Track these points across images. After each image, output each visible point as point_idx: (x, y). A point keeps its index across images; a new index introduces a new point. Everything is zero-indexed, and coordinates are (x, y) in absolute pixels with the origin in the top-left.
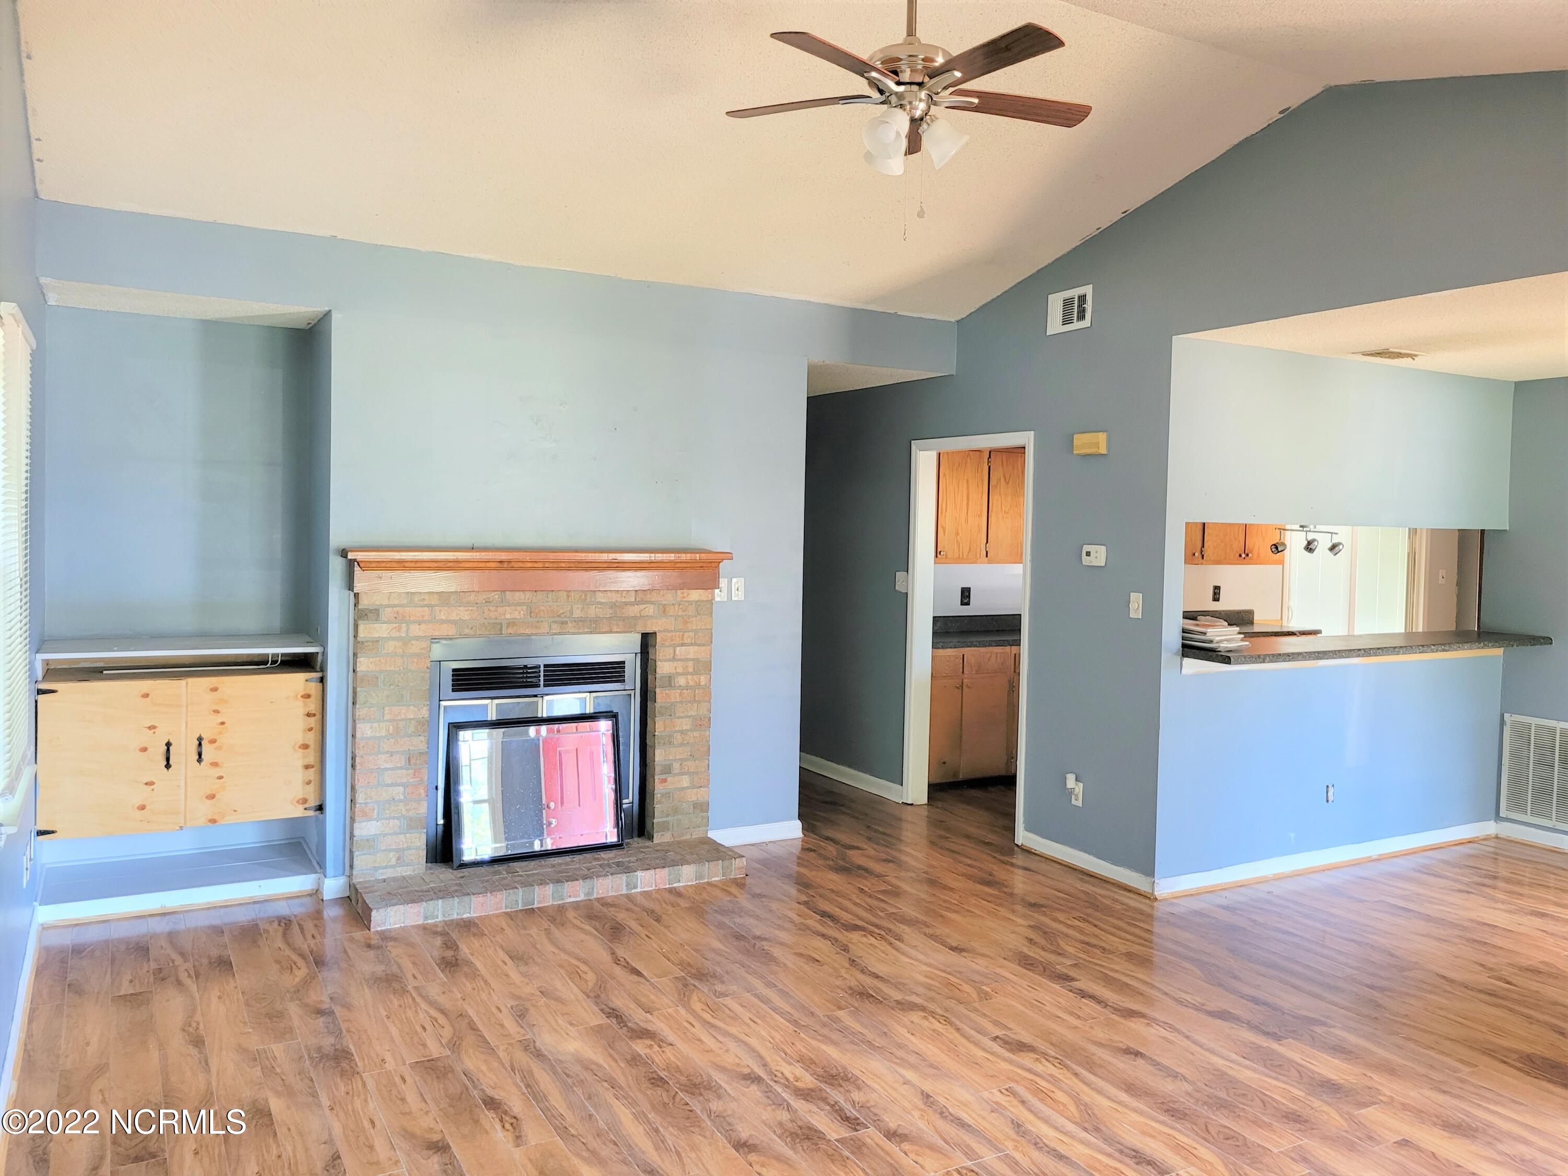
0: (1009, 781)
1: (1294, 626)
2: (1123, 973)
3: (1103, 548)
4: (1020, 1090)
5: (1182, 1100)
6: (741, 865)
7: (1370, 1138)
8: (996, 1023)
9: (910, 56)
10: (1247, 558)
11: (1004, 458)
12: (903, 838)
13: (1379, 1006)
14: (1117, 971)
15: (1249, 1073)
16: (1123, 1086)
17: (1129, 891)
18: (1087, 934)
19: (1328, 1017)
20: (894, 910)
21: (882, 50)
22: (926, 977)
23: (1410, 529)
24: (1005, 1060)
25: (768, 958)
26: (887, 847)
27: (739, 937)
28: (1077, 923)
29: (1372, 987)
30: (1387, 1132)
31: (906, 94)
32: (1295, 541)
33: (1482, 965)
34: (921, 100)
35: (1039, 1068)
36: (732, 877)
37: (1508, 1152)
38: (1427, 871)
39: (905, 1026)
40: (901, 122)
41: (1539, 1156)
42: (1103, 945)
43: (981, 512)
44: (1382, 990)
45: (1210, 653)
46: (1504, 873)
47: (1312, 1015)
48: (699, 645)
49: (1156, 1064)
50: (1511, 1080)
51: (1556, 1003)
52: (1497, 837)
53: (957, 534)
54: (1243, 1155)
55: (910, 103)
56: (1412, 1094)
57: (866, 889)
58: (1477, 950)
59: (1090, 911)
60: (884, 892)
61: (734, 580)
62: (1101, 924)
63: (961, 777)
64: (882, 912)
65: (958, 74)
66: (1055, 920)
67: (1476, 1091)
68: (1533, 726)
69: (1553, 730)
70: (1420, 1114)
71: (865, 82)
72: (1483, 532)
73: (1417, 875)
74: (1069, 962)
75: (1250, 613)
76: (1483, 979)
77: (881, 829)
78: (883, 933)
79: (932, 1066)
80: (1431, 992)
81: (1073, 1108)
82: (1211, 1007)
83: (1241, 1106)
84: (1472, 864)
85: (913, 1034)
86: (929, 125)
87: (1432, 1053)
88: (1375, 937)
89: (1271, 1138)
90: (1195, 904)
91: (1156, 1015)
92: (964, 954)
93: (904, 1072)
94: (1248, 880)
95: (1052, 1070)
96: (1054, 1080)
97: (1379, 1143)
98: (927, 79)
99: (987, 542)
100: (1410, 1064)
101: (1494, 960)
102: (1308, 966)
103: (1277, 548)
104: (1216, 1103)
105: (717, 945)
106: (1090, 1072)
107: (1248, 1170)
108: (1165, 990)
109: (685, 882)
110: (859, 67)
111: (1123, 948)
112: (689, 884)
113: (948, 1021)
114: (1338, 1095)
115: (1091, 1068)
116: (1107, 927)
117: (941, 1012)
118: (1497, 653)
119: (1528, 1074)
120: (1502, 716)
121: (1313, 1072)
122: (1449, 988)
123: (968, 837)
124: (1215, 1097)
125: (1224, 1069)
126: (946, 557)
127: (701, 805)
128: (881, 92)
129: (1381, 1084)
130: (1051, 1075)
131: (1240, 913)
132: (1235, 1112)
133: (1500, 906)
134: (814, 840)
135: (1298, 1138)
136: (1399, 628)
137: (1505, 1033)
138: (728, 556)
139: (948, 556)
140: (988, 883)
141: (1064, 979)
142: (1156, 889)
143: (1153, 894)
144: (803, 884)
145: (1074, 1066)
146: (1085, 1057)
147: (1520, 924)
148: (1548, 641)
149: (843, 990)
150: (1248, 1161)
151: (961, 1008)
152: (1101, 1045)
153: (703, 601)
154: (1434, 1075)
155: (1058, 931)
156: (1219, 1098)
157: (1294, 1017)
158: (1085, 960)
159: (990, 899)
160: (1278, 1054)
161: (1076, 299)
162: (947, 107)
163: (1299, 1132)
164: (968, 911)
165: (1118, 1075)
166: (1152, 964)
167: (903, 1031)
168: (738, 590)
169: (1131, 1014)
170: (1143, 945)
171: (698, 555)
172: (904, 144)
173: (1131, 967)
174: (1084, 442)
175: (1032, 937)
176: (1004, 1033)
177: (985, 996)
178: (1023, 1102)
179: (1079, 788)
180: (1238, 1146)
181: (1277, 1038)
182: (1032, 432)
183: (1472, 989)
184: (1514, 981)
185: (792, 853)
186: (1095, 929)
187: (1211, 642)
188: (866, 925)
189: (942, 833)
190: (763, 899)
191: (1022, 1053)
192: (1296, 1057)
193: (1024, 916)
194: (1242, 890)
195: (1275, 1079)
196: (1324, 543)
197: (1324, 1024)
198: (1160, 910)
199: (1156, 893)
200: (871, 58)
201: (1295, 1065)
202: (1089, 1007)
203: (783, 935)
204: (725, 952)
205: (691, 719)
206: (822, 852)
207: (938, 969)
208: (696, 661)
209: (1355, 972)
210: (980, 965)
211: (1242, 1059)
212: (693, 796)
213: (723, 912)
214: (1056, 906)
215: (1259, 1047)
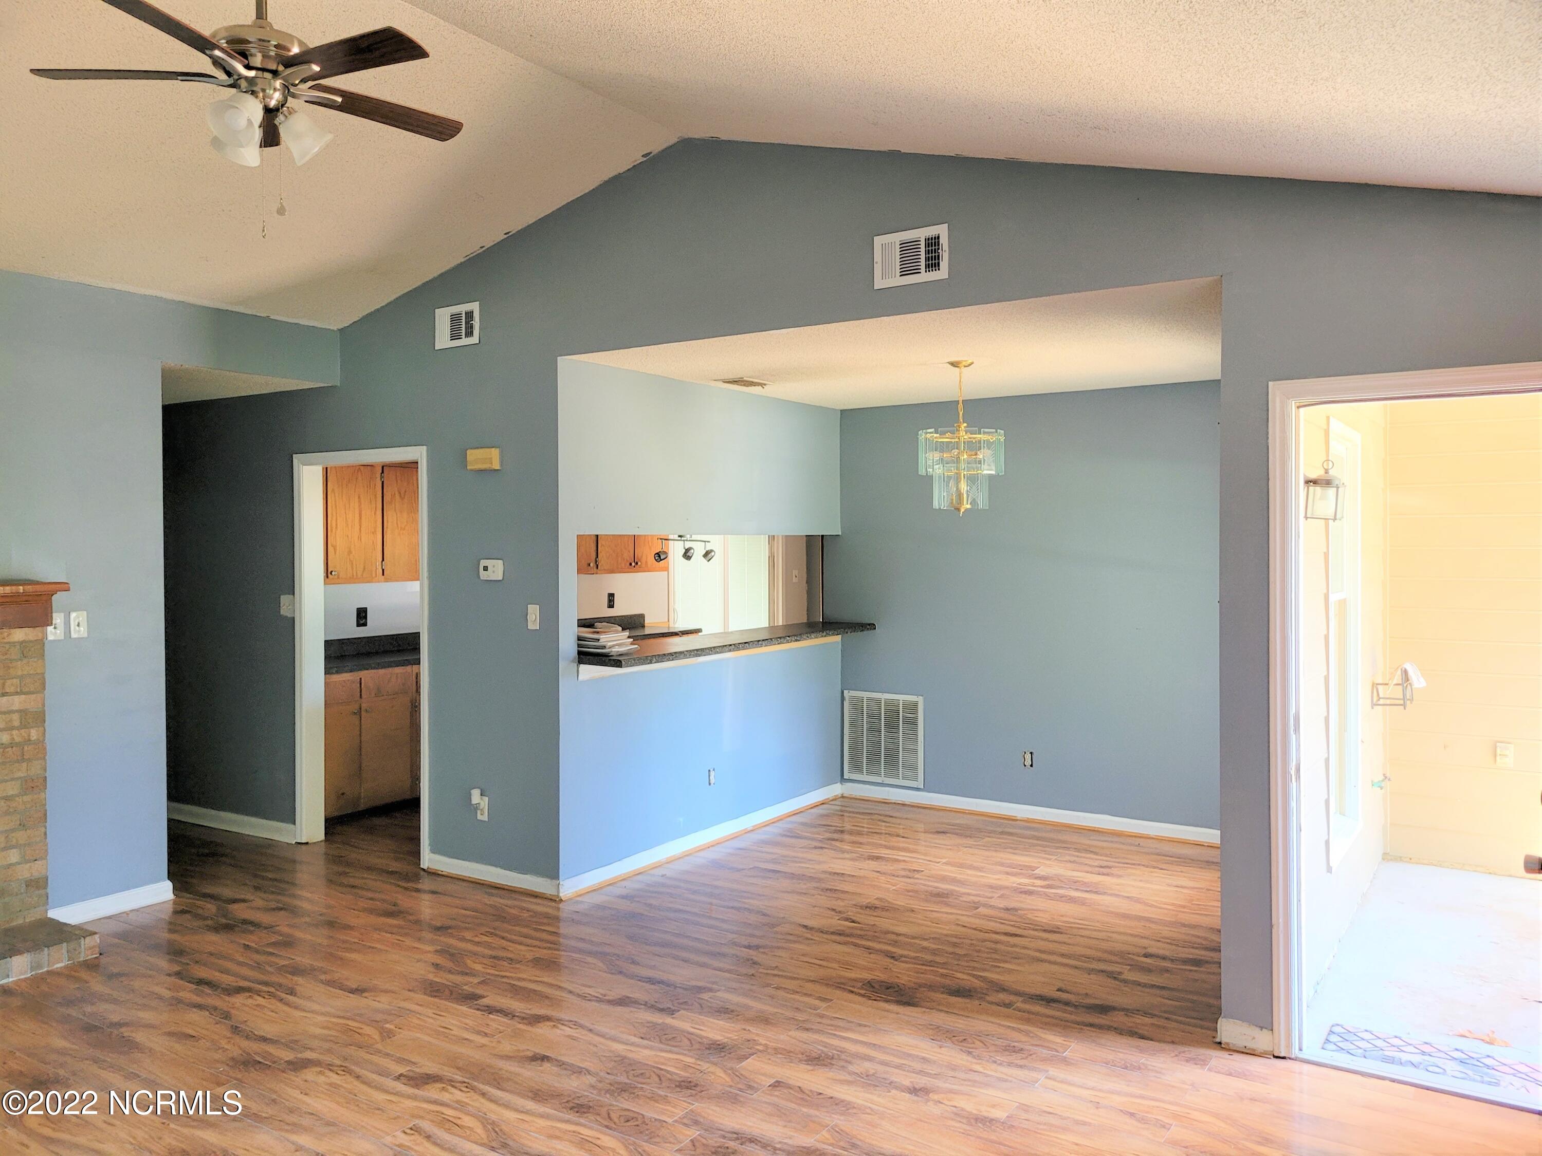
0: (413, 804)
1: (680, 626)
2: (530, 980)
3: (500, 562)
4: (426, 1125)
5: (586, 1094)
6: (92, 944)
7: (750, 1087)
8: (401, 1061)
9: (260, 40)
10: (637, 566)
11: (398, 474)
12: (297, 882)
13: (755, 963)
14: (524, 980)
15: (647, 1052)
16: (530, 1094)
17: (536, 897)
18: (495, 948)
19: (714, 983)
20: (286, 962)
21: (227, 29)
22: (324, 1028)
23: (769, 536)
24: (409, 1097)
25: (130, 1046)
26: (279, 894)
27: (89, 1028)
28: (485, 938)
29: (749, 947)
30: (763, 1078)
31: (258, 81)
32: (676, 550)
33: (834, 910)
34: (275, 90)
35: (446, 1097)
36: (82, 959)
37: (857, 1071)
38: (792, 834)
39: (297, 1087)
40: (253, 110)
41: (880, 1068)
42: (510, 955)
43: (375, 528)
44: (757, 947)
45: (604, 659)
46: (848, 827)
47: (700, 984)
48: (24, 694)
49: (561, 1064)
50: (858, 1007)
51: (887, 932)
52: (843, 797)
53: (350, 552)
54: (641, 1133)
55: (264, 90)
56: (782, 1037)
57: (253, 945)
58: (829, 897)
59: (497, 924)
60: (274, 944)
61: (73, 615)
62: (509, 936)
63: (362, 807)
64: (271, 966)
65: (316, 68)
66: (463, 939)
67: (832, 1022)
68: (865, 699)
69: (878, 702)
70: (787, 1054)
71: (208, 60)
72: (823, 536)
73: (784, 839)
74: (476, 980)
75: (642, 616)
76: (836, 923)
77: (270, 875)
78: (272, 990)
79: (328, 1124)
80: (795, 942)
81: (479, 1130)
82: (612, 995)
83: (640, 1086)
84: (824, 823)
85: (306, 1094)
86: (286, 117)
87: (797, 997)
88: (752, 901)
89: (665, 1110)
90: (597, 899)
91: (562, 1016)
92: (365, 994)
93: (294, 1138)
94: (643, 867)
95: (458, 1095)
96: (461, 1106)
97: (756, 1090)
98: (281, 68)
99: (383, 560)
100: (780, 1011)
101: (842, 904)
102: (696, 939)
103: (660, 556)
104: (617, 1089)
105: (60, 1043)
106: (498, 1088)
107: (648, 1147)
108: (570, 988)
109: (16, 976)
110: (200, 43)
111: (530, 956)
112: (22, 977)
113: (347, 1071)
114: (723, 1054)
115: (499, 1083)
116: (514, 937)
117: (338, 1062)
118: (835, 640)
119: (869, 998)
120: (843, 692)
121: (701, 1037)
122: (809, 936)
123: (369, 869)
124: (617, 1083)
125: (623, 1054)
126: (338, 578)
127: (37, 881)
128: (229, 74)
129: (758, 1035)
130: (458, 1102)
131: (637, 899)
132: (634, 1093)
133: (847, 856)
134: (188, 899)
135: (689, 1103)
136: (765, 624)
137: (850, 966)
138: (64, 587)
139: (341, 576)
140: (390, 914)
141: (471, 999)
142: (561, 890)
143: (558, 896)
144: (176, 952)
145: (481, 1086)
146: (493, 1074)
147: (860, 869)
148: (872, 626)
149: (223, 1062)
150: (646, 1138)
151: (362, 1054)
152: (508, 1058)
153: (31, 641)
154: (800, 1016)
155: (465, 951)
156: (619, 1083)
157: (686, 989)
158: (492, 975)
159: (395, 930)
160: (671, 1027)
161: (464, 315)
162: (306, 101)
163: (691, 1098)
164: (370, 947)
165: (525, 1085)
166: (559, 965)
167: (296, 1093)
168: (78, 625)
169: (536, 1020)
170: (549, 948)
171: (21, 588)
172: (257, 134)
173: (538, 973)
174: (477, 458)
175: (439, 962)
176: (409, 1068)
177: (387, 1035)
178: (428, 1137)
179: (484, 803)
180: (638, 1125)
181: (671, 1012)
182: (425, 447)
183: (827, 933)
184: (858, 919)
185: (161, 919)
186: (503, 941)
187: (604, 647)
188: (252, 985)
189: (341, 869)
190: (123, 979)
191: (426, 1086)
192: (686, 1026)
193: (432, 942)
194: (640, 877)
195: (670, 1052)
196: (699, 550)
197: (711, 990)
198: (566, 910)
199: (561, 895)
200: (214, 35)
201: (686, 1034)
202: (497, 1021)
203: (146, 1016)
204: (71, 1049)
205: (19, 782)
206: (200, 912)
207: (334, 1017)
208: (23, 712)
209: (735, 936)
210: (383, 1003)
211: (641, 1040)
212: (25, 872)
213: (70, 1003)
214: (463, 925)
215: (655, 1025)
